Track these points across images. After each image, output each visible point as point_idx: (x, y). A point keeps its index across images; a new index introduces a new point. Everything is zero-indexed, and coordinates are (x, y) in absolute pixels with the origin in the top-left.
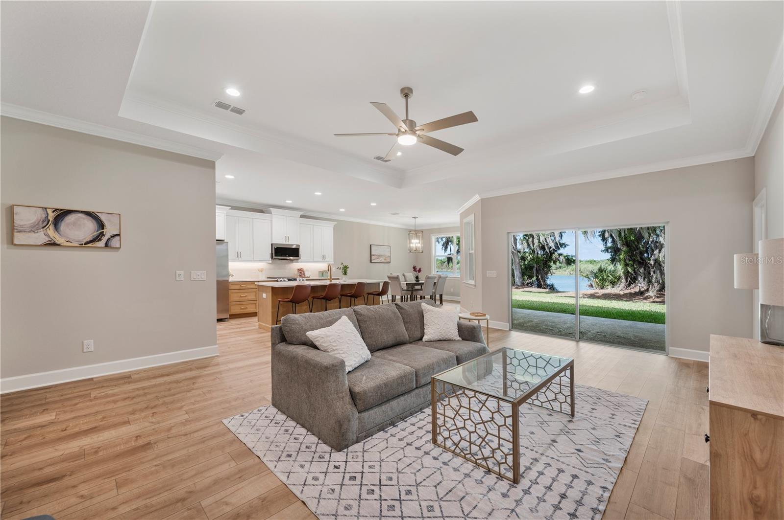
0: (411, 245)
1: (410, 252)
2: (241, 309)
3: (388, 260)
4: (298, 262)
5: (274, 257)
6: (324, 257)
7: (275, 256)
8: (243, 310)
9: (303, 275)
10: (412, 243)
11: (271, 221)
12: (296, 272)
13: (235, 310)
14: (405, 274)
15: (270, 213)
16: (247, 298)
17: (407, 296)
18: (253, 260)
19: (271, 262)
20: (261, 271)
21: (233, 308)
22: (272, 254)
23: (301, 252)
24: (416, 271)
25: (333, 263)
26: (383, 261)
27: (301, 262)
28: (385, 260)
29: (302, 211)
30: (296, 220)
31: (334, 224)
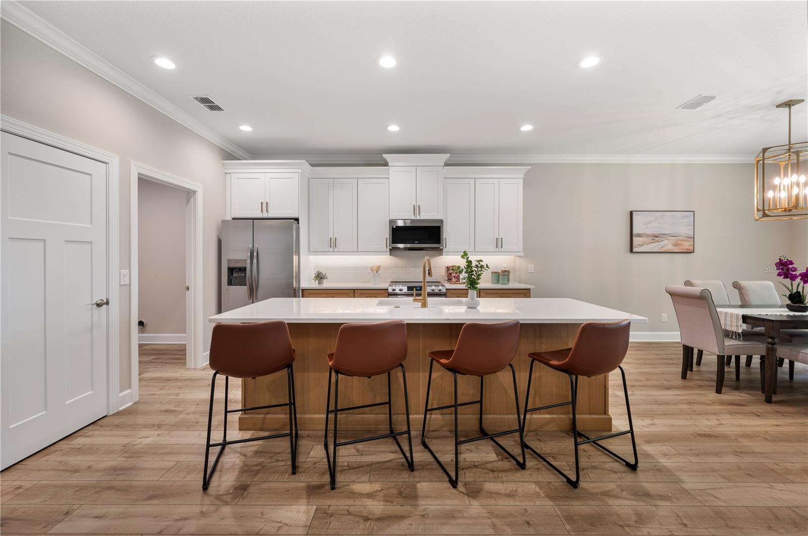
0: (770, 194)
1: (765, 215)
3: (687, 245)
4: (442, 254)
5: (393, 245)
10: (774, 188)
11: (388, 178)
14: (744, 283)
17: (749, 359)
18: (357, 251)
19: (389, 254)
20: (376, 270)
22: (391, 240)
23: (447, 233)
24: (793, 278)
26: (669, 247)
28: (676, 245)
29: (448, 153)
30: (438, 171)
31: (524, 173)
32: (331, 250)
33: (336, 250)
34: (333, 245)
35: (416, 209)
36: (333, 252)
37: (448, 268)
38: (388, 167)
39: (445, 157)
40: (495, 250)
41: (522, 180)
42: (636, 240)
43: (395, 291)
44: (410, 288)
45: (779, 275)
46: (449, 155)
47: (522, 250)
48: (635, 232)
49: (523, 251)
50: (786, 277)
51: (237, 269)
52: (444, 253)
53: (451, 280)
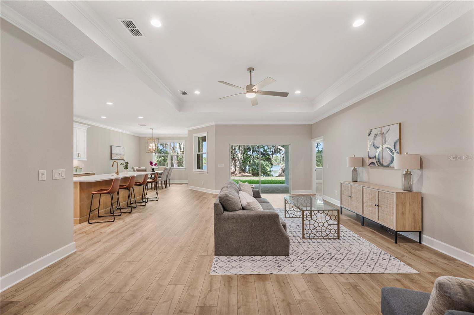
28: (120, 157)
42: (112, 155)
45: (150, 165)
48: (112, 152)
49: (87, 159)
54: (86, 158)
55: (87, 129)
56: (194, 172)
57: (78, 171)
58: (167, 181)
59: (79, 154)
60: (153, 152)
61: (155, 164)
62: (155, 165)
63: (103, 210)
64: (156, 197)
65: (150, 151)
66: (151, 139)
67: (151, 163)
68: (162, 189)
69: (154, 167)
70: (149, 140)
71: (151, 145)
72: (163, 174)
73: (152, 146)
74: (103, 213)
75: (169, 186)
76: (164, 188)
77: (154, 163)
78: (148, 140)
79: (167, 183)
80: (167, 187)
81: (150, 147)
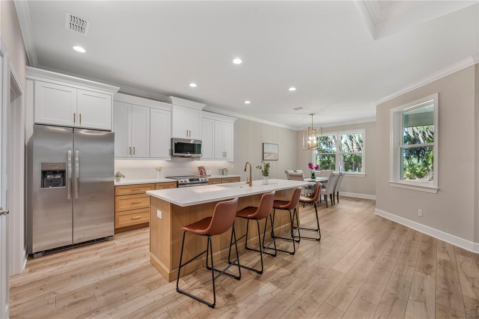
2: (133, 219)
4: (200, 160)
5: (174, 154)
6: (225, 155)
7: (175, 152)
8: (134, 221)
9: (204, 174)
11: (171, 112)
12: (197, 170)
13: (124, 221)
15: (170, 102)
16: (140, 205)
18: (150, 157)
19: (170, 159)
20: (159, 170)
21: (121, 219)
22: (172, 150)
23: (203, 148)
25: (233, 160)
26: (273, 158)
27: (203, 159)
28: (274, 157)
29: (205, 104)
30: (199, 113)
31: (234, 121)
32: (130, 156)
33: (133, 156)
34: (132, 152)
35: (188, 133)
36: (132, 157)
37: (199, 168)
38: (172, 105)
39: (203, 106)
40: (223, 158)
41: (233, 124)
42: (264, 155)
43: (183, 182)
44: (190, 180)
45: (309, 168)
46: (206, 105)
47: (233, 158)
48: (264, 152)
50: (311, 168)
51: (51, 171)
52: (201, 159)
53: (202, 174)
54: (232, 157)
55: (234, 122)
56: (392, 185)
57: (224, 174)
58: (334, 193)
59: (225, 153)
60: (314, 148)
61: (316, 166)
62: (317, 168)
63: (220, 252)
64: (316, 229)
65: (310, 148)
66: (311, 130)
67: (310, 166)
68: (327, 207)
69: (314, 170)
70: (308, 132)
71: (310, 138)
72: (328, 182)
73: (313, 140)
74: (219, 258)
75: (338, 202)
76: (330, 206)
77: (314, 166)
78: (306, 131)
79: (334, 197)
80: (334, 204)
81: (308, 142)
